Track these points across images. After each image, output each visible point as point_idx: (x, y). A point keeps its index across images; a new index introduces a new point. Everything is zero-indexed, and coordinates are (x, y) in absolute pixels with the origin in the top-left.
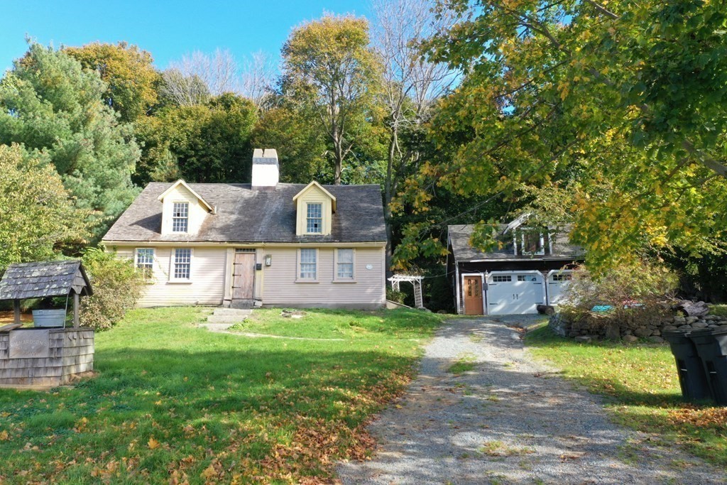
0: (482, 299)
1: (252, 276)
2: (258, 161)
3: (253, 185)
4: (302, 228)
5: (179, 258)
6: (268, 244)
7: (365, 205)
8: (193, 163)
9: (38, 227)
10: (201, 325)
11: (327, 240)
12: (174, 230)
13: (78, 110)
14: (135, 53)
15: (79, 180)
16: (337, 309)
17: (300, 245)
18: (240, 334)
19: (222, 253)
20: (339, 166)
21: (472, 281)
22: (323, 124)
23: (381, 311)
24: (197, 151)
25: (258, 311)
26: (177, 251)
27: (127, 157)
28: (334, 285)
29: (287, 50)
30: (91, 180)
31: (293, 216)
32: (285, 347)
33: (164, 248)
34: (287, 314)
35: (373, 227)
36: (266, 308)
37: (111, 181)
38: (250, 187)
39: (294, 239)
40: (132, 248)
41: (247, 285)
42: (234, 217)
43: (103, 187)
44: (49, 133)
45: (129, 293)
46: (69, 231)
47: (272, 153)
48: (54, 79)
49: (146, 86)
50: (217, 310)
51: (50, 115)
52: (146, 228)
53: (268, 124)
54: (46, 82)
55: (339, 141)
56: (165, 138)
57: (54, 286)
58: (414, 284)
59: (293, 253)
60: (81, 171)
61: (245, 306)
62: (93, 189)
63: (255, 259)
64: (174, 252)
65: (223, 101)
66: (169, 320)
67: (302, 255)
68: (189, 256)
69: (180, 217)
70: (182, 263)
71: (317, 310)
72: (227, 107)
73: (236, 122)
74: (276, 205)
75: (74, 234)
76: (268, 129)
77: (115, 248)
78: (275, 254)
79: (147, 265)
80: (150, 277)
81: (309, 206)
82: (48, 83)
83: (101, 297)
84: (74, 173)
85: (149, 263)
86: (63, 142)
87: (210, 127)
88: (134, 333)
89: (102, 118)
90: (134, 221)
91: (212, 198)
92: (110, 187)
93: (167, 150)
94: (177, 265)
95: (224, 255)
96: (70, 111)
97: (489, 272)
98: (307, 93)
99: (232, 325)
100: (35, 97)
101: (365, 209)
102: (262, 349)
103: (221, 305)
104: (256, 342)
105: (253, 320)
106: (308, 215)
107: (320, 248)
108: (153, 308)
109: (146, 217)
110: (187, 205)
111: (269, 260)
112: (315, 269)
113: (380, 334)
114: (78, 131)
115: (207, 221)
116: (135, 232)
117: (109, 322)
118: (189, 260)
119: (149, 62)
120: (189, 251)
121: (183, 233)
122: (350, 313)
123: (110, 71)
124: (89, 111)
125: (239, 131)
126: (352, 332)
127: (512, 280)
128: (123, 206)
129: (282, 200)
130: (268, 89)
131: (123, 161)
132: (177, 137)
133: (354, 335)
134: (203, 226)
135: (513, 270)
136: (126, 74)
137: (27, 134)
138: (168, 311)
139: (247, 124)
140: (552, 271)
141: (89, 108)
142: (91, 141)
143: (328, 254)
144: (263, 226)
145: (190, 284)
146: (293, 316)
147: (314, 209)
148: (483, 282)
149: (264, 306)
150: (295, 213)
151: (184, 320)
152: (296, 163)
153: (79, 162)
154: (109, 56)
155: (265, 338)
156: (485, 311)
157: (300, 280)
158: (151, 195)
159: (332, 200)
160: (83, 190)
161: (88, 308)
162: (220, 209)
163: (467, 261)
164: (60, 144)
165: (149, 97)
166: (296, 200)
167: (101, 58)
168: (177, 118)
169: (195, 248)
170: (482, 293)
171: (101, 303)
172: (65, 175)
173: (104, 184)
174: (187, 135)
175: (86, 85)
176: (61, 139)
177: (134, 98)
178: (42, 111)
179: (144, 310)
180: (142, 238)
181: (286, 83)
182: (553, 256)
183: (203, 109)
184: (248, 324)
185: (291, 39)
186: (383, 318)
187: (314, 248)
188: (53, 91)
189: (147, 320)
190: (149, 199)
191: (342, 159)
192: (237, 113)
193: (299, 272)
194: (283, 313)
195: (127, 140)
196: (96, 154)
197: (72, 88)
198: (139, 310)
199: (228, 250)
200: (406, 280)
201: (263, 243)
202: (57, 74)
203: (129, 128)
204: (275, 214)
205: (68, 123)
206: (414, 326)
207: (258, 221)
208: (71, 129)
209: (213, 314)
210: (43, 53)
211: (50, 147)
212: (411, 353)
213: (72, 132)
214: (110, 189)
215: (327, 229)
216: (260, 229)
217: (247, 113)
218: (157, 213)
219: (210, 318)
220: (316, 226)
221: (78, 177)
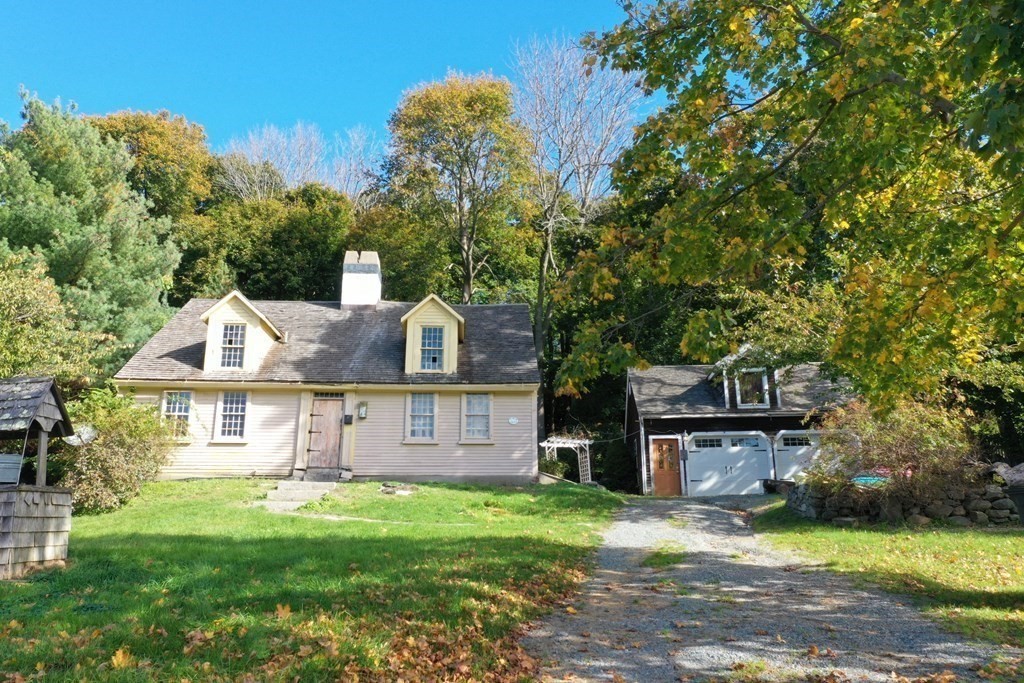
0: (679, 473)
1: (338, 433)
2: (352, 268)
3: (343, 302)
4: (413, 364)
5: (229, 406)
6: (362, 386)
7: (508, 331)
8: (258, 281)
9: (15, 353)
10: (257, 503)
11: (451, 381)
12: (223, 365)
13: (91, 193)
14: (181, 127)
15: (87, 293)
16: (466, 483)
17: (411, 387)
18: (315, 517)
19: (293, 399)
20: (469, 285)
21: (665, 447)
22: (447, 224)
23: (532, 486)
24: (265, 264)
25: (346, 485)
26: (226, 396)
27: (160, 262)
28: (462, 448)
29: (396, 121)
30: (104, 294)
31: (400, 347)
32: (383, 532)
33: (206, 392)
34: (390, 490)
35: (519, 362)
36: (357, 482)
37: (135, 297)
38: (338, 306)
39: (402, 378)
40: (159, 390)
41: (331, 446)
42: (314, 347)
43: (122, 305)
44: (46, 225)
45: (150, 455)
46: (65, 365)
47: (372, 257)
48: (58, 151)
49: (195, 171)
50: (282, 484)
51: (48, 200)
52: (181, 361)
53: (368, 227)
54: (46, 154)
55: (469, 249)
56: (220, 245)
57: (7, 416)
58: (578, 452)
59: (400, 400)
60: (90, 280)
61: (326, 478)
62: (107, 307)
63: (343, 408)
64: (221, 396)
65: (304, 195)
66: (208, 497)
67: (413, 402)
68: (244, 403)
69: (233, 346)
70: (233, 413)
71: (435, 484)
72: (311, 203)
73: (324, 224)
74: (376, 332)
75: (72, 370)
76: (367, 234)
77: (133, 390)
78: (373, 402)
79: (179, 417)
80: (184, 434)
81: (424, 330)
82: (49, 156)
83: (105, 460)
84: (79, 282)
85: (183, 414)
86: (66, 238)
87: (285, 231)
88: (153, 515)
89: (127, 208)
90: (165, 352)
91: (282, 321)
92: (132, 305)
93: (222, 262)
94: (225, 417)
95: (296, 402)
96: (78, 196)
97: (689, 434)
98: (424, 179)
99: (303, 504)
100: (28, 174)
101: (507, 337)
102: (348, 535)
103: (290, 476)
104: (340, 527)
105: (337, 497)
106: (424, 344)
107: (440, 393)
108: (187, 480)
109: (183, 346)
110: (244, 328)
111: (363, 410)
112: (432, 425)
113: (531, 517)
114: (90, 223)
115: (273, 353)
116: (165, 368)
117: (115, 499)
118: (243, 410)
119: (200, 139)
120: (244, 396)
121: (237, 368)
122: (484, 489)
123: (144, 149)
124: (106, 196)
125: (326, 237)
126: (488, 515)
127: (724, 445)
128: (149, 331)
129: (385, 325)
130: (368, 174)
131: (153, 269)
132: (237, 244)
133: (491, 518)
134: (266, 361)
135: (724, 430)
136: (167, 154)
137: (14, 227)
138: (208, 485)
139: (338, 228)
140: (782, 432)
141: (106, 191)
142: (106, 236)
143: (453, 401)
144: (356, 361)
145: (244, 444)
146: (398, 492)
147: (432, 335)
148: (681, 448)
149: (356, 479)
150: (403, 342)
151: (231, 497)
152: (408, 279)
153: (89, 267)
154: (143, 128)
155: (354, 522)
156: (683, 492)
157: (410, 439)
158: (192, 316)
159: (459, 322)
160: (91, 309)
161: (83, 477)
162: (293, 336)
163: (657, 417)
164: (62, 242)
165: (199, 187)
166: (406, 322)
167: (133, 132)
168: (238, 217)
169: (253, 391)
170: (679, 464)
171: (105, 470)
172: (66, 285)
173: (124, 299)
174: (252, 241)
175: (104, 160)
176: (63, 234)
177: (178, 189)
178: (38, 194)
179: (172, 484)
180: (174, 376)
181: (394, 166)
182: (783, 411)
183: (276, 205)
184: (329, 503)
185: (402, 107)
186: (534, 496)
187: (431, 393)
188: (56, 166)
189: (175, 497)
190: (188, 321)
191: (473, 275)
192: (324, 211)
193: (409, 429)
194: (383, 488)
195: (162, 239)
196: (114, 258)
197: (84, 163)
198: (165, 484)
199: (303, 395)
200: (566, 446)
201: (355, 385)
202: (62, 143)
203: (165, 223)
204: (375, 343)
205: (75, 212)
206: (582, 507)
207: (348, 353)
208: (79, 220)
209: (276, 488)
210: (44, 113)
211: (46, 246)
212: (581, 541)
213: (79, 224)
214: (131, 308)
215: (450, 364)
216: (351, 365)
217: (339, 211)
218: (200, 341)
219: (271, 494)
220: (434, 360)
221: (86, 288)
